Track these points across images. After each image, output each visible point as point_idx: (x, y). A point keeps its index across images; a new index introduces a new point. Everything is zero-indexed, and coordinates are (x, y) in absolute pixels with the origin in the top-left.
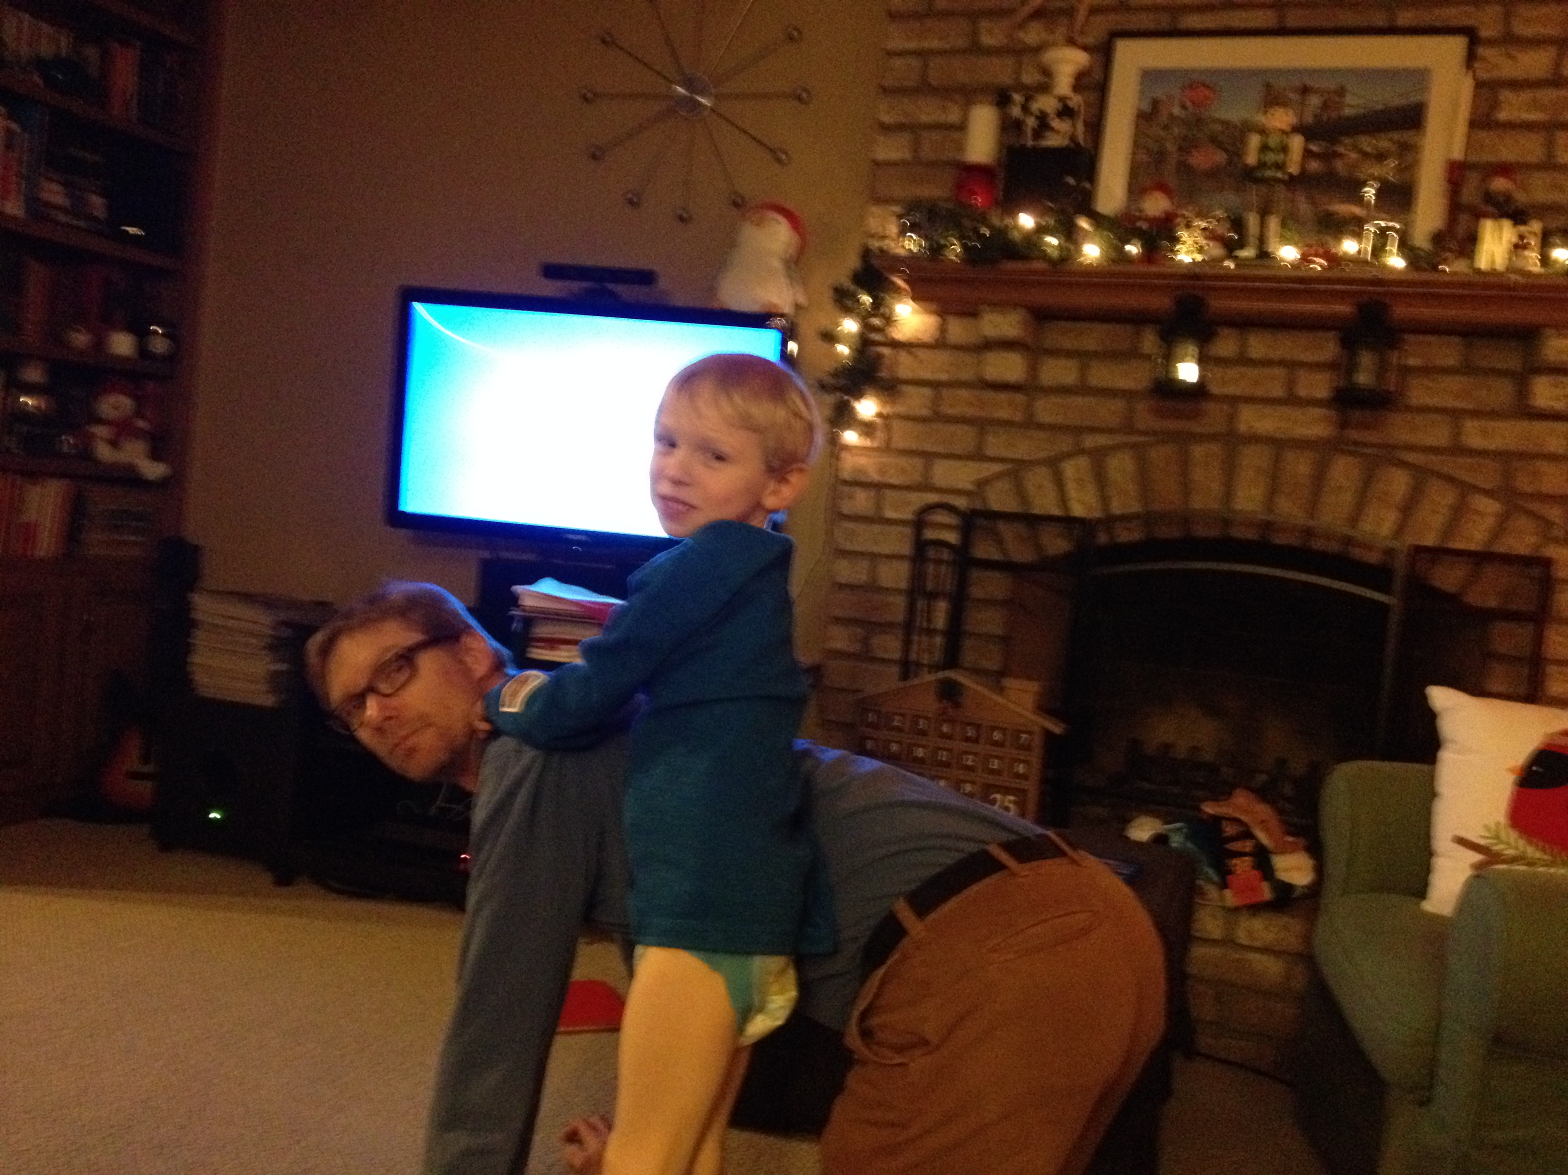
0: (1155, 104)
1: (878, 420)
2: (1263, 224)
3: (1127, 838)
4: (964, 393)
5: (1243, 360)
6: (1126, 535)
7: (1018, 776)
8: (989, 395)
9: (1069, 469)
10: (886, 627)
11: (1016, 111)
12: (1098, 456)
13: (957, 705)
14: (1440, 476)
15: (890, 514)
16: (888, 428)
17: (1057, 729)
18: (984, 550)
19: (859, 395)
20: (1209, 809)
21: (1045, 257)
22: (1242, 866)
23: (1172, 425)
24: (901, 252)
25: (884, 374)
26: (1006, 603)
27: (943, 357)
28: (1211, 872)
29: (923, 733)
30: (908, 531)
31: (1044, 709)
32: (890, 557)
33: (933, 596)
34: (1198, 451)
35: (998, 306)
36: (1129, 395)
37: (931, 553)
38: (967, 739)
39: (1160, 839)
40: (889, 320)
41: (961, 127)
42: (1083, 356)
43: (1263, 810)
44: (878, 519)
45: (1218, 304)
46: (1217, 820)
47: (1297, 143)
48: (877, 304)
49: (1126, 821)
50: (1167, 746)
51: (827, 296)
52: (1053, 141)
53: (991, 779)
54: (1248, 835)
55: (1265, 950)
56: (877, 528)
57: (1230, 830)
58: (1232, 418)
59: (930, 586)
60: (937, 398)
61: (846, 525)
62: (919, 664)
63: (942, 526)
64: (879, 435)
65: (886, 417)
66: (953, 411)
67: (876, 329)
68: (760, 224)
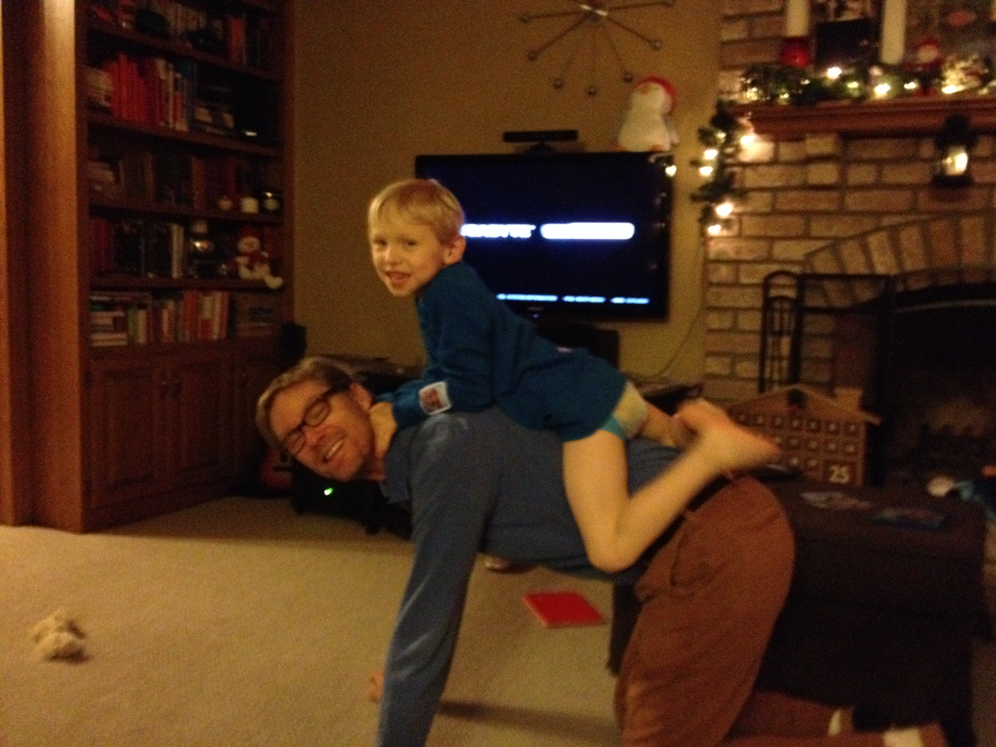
1: (733, 217)
3: (928, 494)
4: (793, 194)
7: (849, 454)
8: (812, 194)
9: (874, 241)
10: (746, 356)
13: (802, 407)
15: (744, 280)
16: (740, 222)
17: (876, 421)
18: (813, 301)
19: (719, 202)
20: (988, 471)
24: (745, 102)
25: (736, 186)
26: (832, 336)
27: (776, 170)
28: (992, 515)
29: (779, 427)
30: (760, 291)
31: (865, 406)
32: (746, 309)
33: (780, 334)
34: (966, 223)
35: (815, 133)
36: (914, 188)
37: (777, 305)
38: (812, 431)
40: (738, 149)
41: (782, 12)
42: (879, 163)
44: (736, 284)
45: (977, 120)
48: (729, 140)
51: (694, 136)
53: (833, 457)
56: (737, 292)
58: (990, 199)
59: (777, 328)
60: (775, 199)
61: (714, 290)
62: (772, 381)
63: (784, 286)
64: (736, 227)
65: (740, 215)
66: (787, 208)
67: (730, 156)
68: (644, 91)
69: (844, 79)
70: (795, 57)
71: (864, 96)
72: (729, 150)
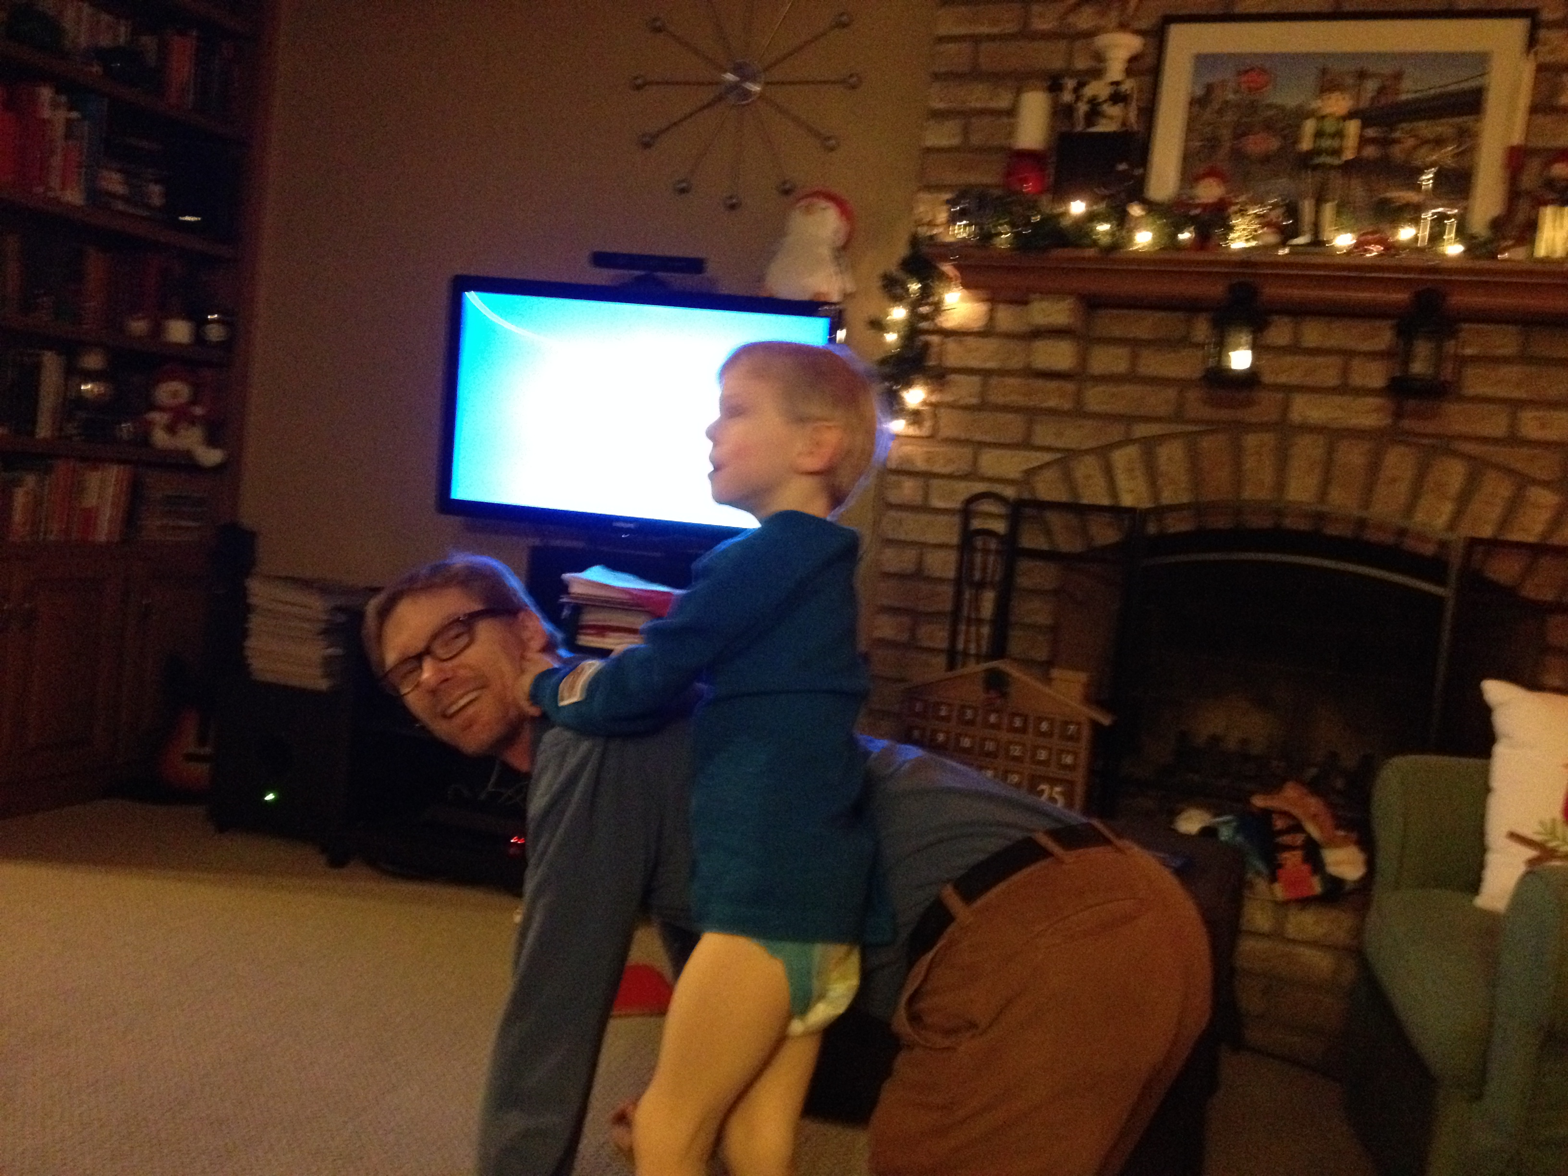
0: (1210, 89)
1: (925, 409)
2: (1318, 212)
3: (1175, 831)
4: (1011, 381)
5: (1295, 349)
6: (1177, 525)
7: (1066, 767)
8: (1040, 383)
9: (1119, 458)
10: (933, 616)
11: (1067, 97)
12: (1149, 445)
13: (1004, 695)
14: (1497, 467)
15: (937, 503)
16: (935, 416)
17: (1106, 720)
18: (1031, 539)
19: (908, 384)
20: (1259, 801)
21: (1095, 243)
22: (1292, 860)
23: (1224, 414)
24: (949, 239)
25: (932, 362)
26: (1056, 592)
27: (991, 345)
28: (1260, 865)
29: (971, 723)
30: (956, 519)
31: (1092, 699)
32: (937, 546)
33: (981, 586)
34: (1251, 440)
35: (1047, 293)
36: (1180, 384)
37: (979, 542)
38: (1016, 730)
39: (1208, 832)
40: (938, 308)
41: (1012, 112)
42: (1135, 344)
43: (1314, 804)
44: (924, 508)
45: (1271, 291)
46: (1267, 814)
47: (1353, 127)
48: (926, 293)
49: (1173, 814)
50: (1215, 740)
51: (876, 284)
52: (1103, 127)
53: (1041, 770)
54: (1297, 828)
55: (1314, 944)
56: (924, 518)
57: (1280, 824)
58: (1286, 408)
59: (977, 576)
60: (984, 385)
61: (893, 513)
62: (966, 654)
63: (990, 515)
64: (928, 424)
65: (934, 406)
66: (1001, 400)
67: (925, 317)
68: (808, 210)
69: (1092, 217)
70: (1026, 180)
71: (1117, 245)
72: (924, 310)
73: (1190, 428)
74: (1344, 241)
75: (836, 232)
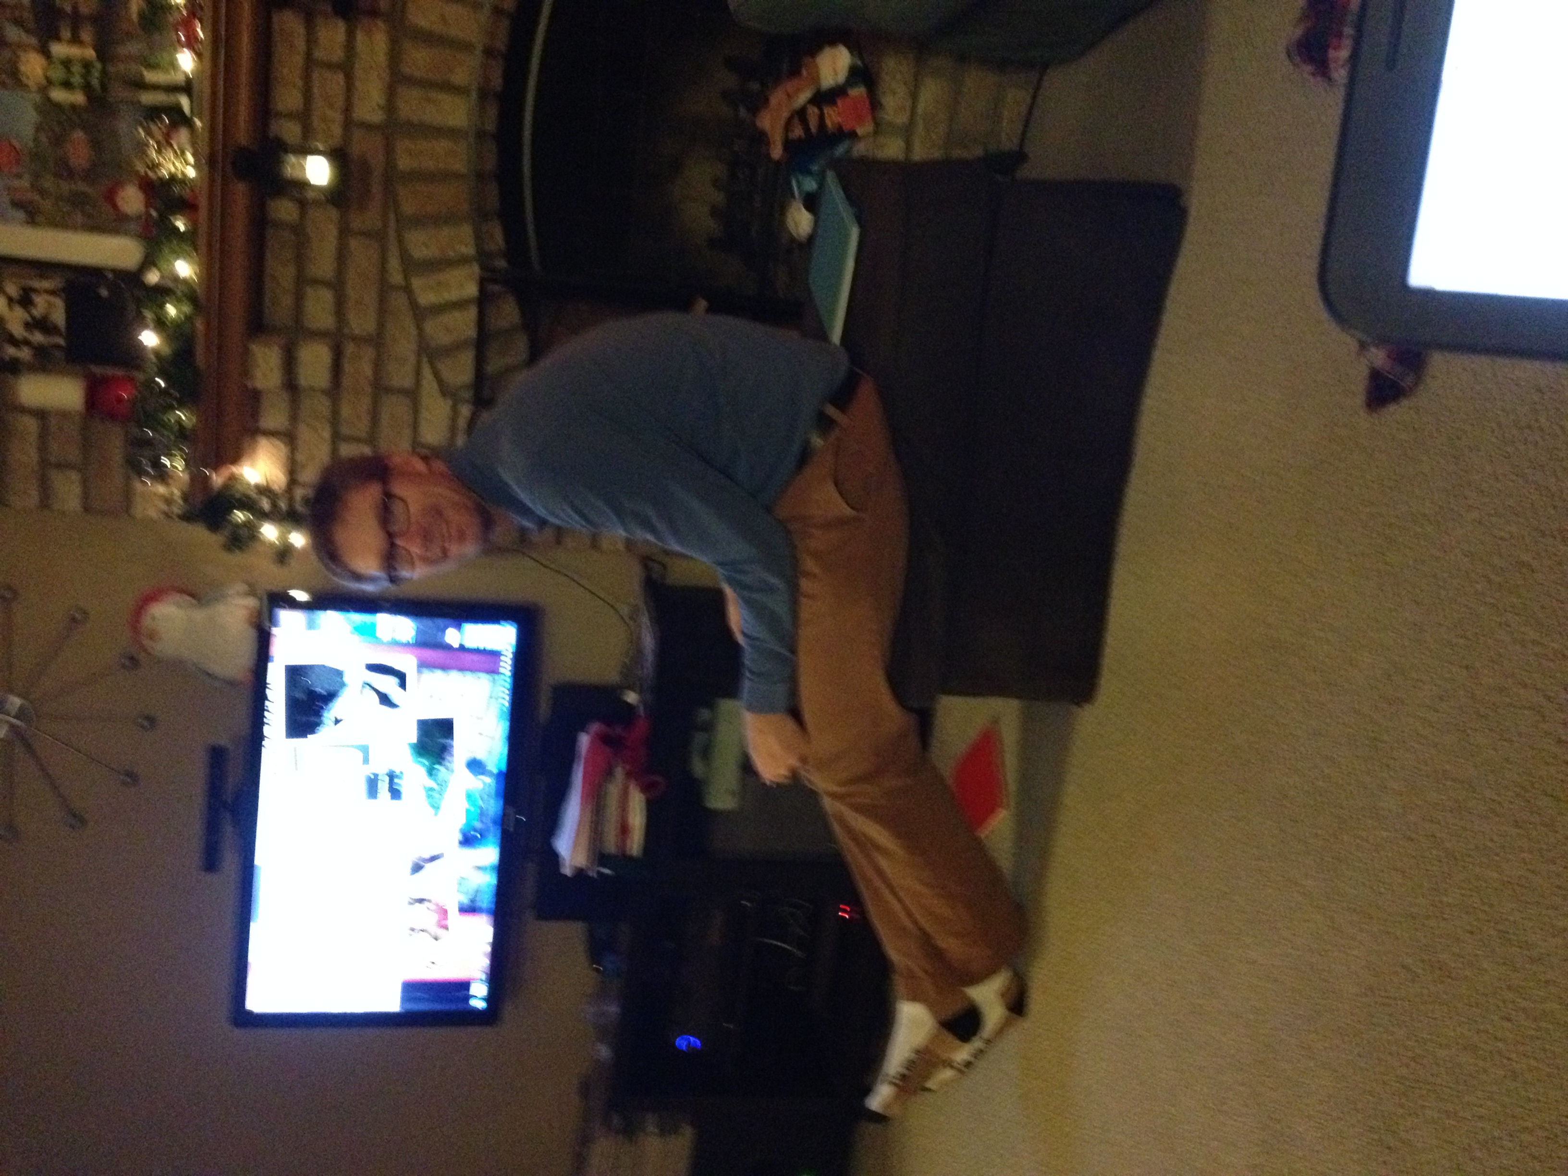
0: (17, 204)
2: (155, 87)
4: (346, 411)
5: (304, 117)
6: (497, 239)
8: (347, 381)
12: (411, 267)
20: (777, 152)
21: (189, 319)
22: (833, 117)
23: (377, 189)
24: (187, 477)
27: (304, 433)
28: (841, 149)
34: (404, 163)
35: (246, 372)
36: (345, 234)
39: (809, 201)
40: (265, 490)
41: (41, 414)
42: (302, 281)
43: (777, 98)
45: (243, 135)
46: (789, 144)
47: (59, 49)
48: (246, 504)
49: (792, 241)
50: (715, 212)
51: (237, 558)
52: (59, 317)
54: (801, 114)
55: (914, 96)
57: (798, 132)
58: (368, 127)
66: (366, 420)
67: (274, 505)
69: (160, 323)
70: (119, 398)
71: (191, 296)
72: (265, 504)
73: (392, 223)
74: (186, 61)
75: (179, 606)
